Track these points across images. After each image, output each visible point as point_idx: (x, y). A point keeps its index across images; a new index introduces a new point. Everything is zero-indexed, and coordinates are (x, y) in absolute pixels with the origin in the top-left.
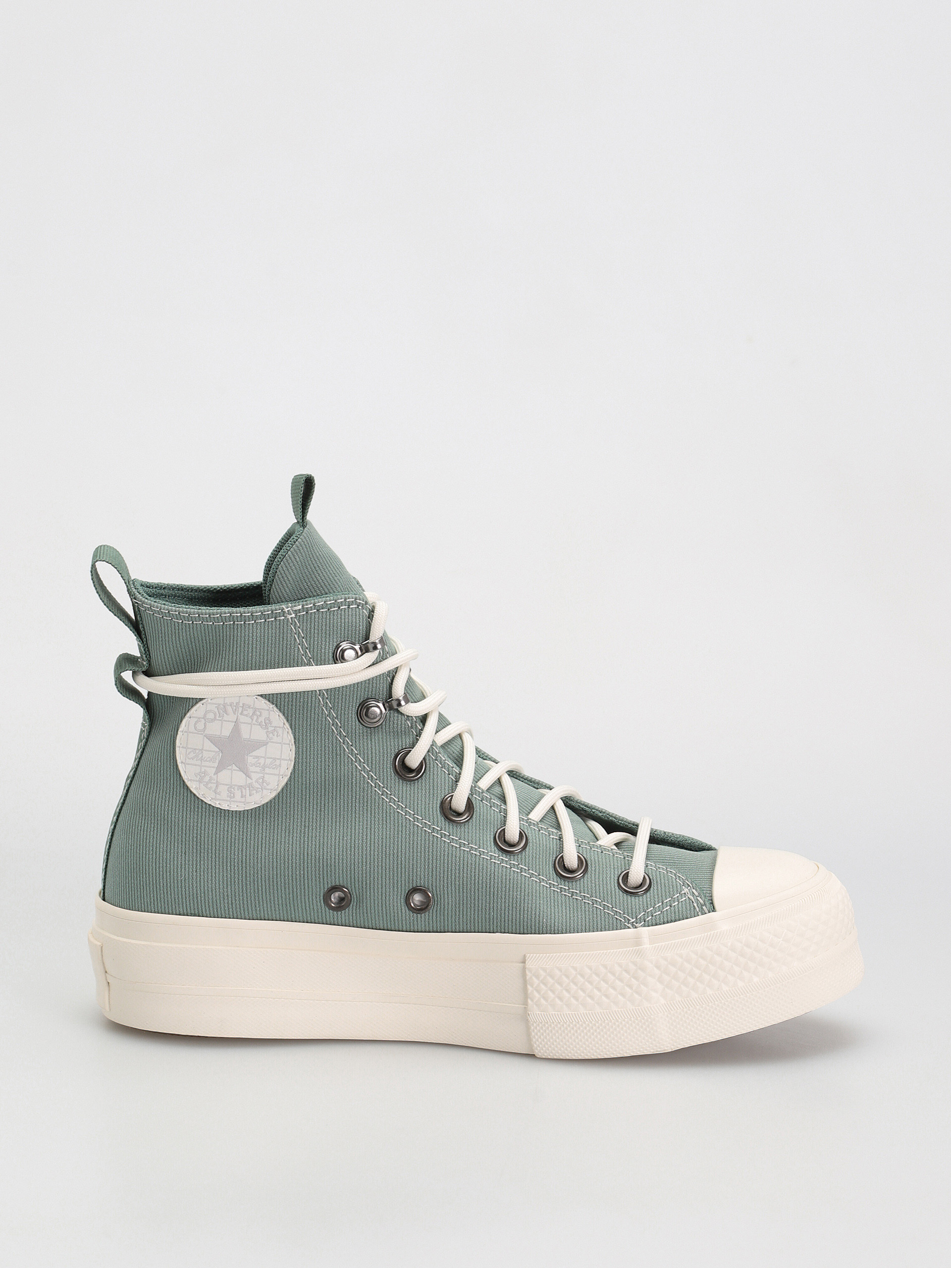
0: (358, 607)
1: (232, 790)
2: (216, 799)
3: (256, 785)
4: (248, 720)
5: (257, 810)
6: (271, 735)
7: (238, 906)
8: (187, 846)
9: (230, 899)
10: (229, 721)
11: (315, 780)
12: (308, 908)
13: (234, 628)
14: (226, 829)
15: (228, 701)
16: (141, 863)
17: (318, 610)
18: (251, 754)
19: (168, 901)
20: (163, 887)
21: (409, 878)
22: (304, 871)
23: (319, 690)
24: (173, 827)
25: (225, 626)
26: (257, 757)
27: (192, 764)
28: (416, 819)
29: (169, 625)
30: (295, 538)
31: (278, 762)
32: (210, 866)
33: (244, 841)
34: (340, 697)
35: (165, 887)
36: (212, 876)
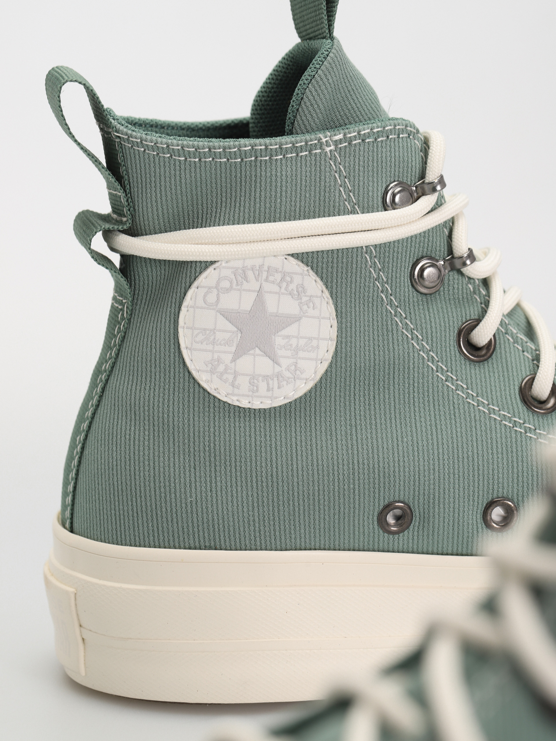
0: (409, 137)
1: (255, 381)
2: (233, 394)
3: (287, 374)
4: (276, 288)
5: (288, 406)
6: (305, 307)
7: (267, 534)
8: (197, 458)
9: (257, 525)
10: (249, 291)
11: (363, 364)
12: (357, 533)
13: (256, 166)
14: (248, 434)
15: (249, 263)
16: (133, 483)
17: (363, 140)
18: (280, 333)
19: (173, 531)
20: (166, 513)
21: (488, 487)
22: (354, 484)
23: (366, 247)
24: (176, 433)
25: (243, 164)
26: (288, 337)
27: (200, 350)
28: (492, 411)
29: (167, 164)
30: (321, 56)
31: (315, 343)
32: (229, 484)
33: (273, 449)
34: (391, 256)
35: (169, 513)
36: (232, 496)
